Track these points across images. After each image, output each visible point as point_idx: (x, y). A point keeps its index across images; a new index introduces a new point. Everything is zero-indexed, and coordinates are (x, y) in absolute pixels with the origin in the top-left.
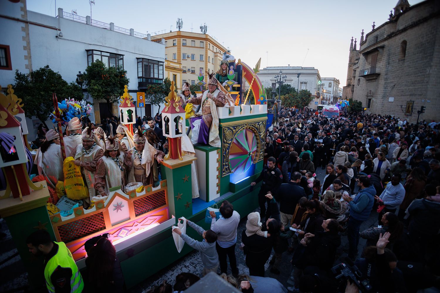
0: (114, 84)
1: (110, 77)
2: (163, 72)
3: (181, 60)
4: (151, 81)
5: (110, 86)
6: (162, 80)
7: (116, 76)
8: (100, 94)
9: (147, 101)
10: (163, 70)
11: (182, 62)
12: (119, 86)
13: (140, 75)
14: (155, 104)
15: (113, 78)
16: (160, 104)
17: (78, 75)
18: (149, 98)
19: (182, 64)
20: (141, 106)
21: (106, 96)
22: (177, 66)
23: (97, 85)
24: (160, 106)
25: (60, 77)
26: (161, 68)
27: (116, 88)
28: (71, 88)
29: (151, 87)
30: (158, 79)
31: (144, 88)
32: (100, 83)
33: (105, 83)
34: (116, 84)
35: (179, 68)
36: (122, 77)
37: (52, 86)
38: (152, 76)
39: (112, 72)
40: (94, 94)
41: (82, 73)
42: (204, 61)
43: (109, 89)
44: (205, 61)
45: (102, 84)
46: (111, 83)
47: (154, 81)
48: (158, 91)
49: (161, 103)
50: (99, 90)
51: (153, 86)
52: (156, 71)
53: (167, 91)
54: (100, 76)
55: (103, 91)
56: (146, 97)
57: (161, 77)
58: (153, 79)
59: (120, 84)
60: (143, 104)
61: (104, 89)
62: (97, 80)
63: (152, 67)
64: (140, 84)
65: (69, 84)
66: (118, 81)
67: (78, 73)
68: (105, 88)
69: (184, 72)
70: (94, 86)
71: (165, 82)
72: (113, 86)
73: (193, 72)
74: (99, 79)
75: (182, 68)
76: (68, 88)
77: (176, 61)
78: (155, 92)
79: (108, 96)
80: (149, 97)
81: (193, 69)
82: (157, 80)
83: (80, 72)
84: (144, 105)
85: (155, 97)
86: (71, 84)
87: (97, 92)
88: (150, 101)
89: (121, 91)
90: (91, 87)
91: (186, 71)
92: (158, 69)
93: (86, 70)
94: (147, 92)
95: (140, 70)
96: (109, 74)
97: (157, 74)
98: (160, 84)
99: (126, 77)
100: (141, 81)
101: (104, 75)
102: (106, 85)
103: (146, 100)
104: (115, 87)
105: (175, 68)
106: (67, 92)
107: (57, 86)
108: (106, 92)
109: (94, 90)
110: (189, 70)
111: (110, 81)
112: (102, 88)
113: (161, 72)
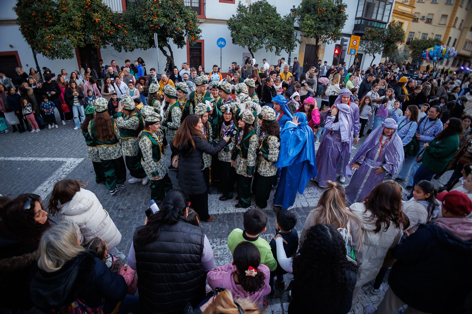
0: (329, 20)
1: (326, 10)
2: (390, 14)
3: (416, 2)
4: (371, 24)
5: (324, 22)
6: (386, 23)
7: (334, 10)
8: (312, 30)
9: (360, 49)
10: (391, 10)
11: (416, 5)
12: (335, 23)
13: (360, 15)
14: (369, 53)
15: (329, 12)
16: (375, 55)
17: (291, 10)
18: (364, 45)
19: (415, 8)
20: (352, 53)
21: (318, 33)
22: (408, 10)
23: (311, 19)
24: (374, 57)
25: (274, 10)
26: (388, 7)
27: (331, 25)
28: (284, 21)
29: (370, 31)
30: (381, 22)
31: (360, 32)
32: (315, 18)
33: (319, 18)
34: (331, 20)
35: (410, 13)
36: (340, 12)
37: (267, 18)
38: (374, 17)
39: (330, 5)
40: (305, 30)
41: (296, 7)
42: (452, 5)
43: (322, 26)
44: (454, 4)
45: (316, 19)
46: (326, 19)
47: (375, 24)
48: (379, 36)
49: (377, 53)
50: (312, 26)
51: (374, 29)
52: (381, 11)
53: (390, 38)
54: (316, 10)
55: (316, 28)
56: (361, 43)
57: (385, 20)
58: (375, 21)
59: (337, 20)
60: (355, 50)
61: (317, 24)
62: (312, 14)
63: (377, 5)
64: (356, 27)
65: (283, 18)
66: (334, 16)
67: (292, 8)
68: (319, 24)
69: (415, 20)
70: (308, 21)
71: (389, 26)
72: (327, 23)
73: (429, 21)
74: (314, 14)
75: (414, 13)
76: (281, 21)
77: (407, 4)
78: (374, 38)
79: (320, 34)
80: (364, 43)
81: (430, 17)
82: (379, 24)
83: (294, 6)
84: (356, 54)
85: (372, 45)
86: (285, 16)
87: (309, 28)
88: (364, 49)
89: (335, 30)
90: (304, 22)
91: (418, 19)
92: (384, 9)
93: (301, 4)
94: (364, 37)
95: (361, 8)
96: (327, 8)
97: (382, 15)
98: (382, 29)
99: (345, 13)
100: (359, 23)
101: (320, 9)
102: (320, 21)
103: (360, 47)
104: (329, 24)
105: (404, 13)
106: (280, 25)
107: (271, 19)
108: (319, 28)
109: (306, 25)
110: (424, 17)
111: (326, 16)
112: (315, 24)
113: (387, 13)
